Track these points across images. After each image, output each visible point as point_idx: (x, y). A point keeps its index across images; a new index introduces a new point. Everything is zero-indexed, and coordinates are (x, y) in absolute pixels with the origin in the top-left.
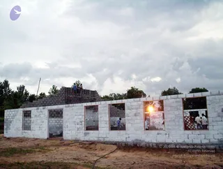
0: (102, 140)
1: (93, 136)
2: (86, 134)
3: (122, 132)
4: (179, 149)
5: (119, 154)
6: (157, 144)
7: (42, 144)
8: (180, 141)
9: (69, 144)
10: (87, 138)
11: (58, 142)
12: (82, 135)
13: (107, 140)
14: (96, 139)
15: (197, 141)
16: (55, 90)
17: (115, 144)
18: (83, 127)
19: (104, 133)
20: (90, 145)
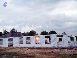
0: (24, 47)
1: (22, 46)
2: (20, 45)
3: (29, 44)
4: (44, 48)
5: (29, 50)
6: (38, 47)
7: (7, 48)
8: (44, 46)
9: (15, 48)
10: (20, 46)
11: (12, 48)
12: (18, 46)
13: (25, 47)
14: (22, 47)
15: (48, 46)
16: (6, 31)
17: (28, 48)
18: (19, 43)
19: (25, 45)
20: (21, 48)
